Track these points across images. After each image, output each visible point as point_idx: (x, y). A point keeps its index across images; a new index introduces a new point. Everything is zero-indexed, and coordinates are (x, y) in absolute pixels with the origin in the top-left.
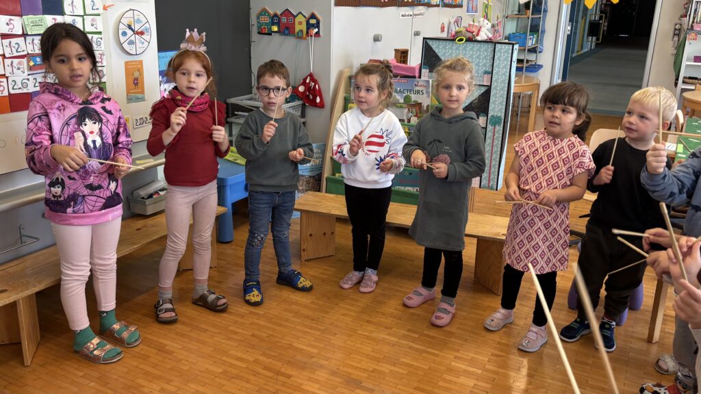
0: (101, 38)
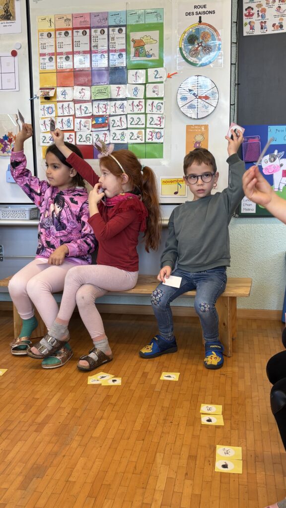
0: (162, 103)
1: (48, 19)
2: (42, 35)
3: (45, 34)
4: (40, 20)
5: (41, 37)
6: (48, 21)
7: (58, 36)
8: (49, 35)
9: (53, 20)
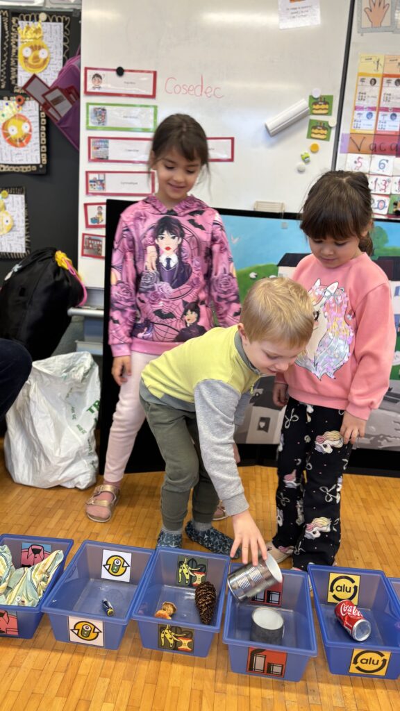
1: (374, 59)
2: (362, 80)
3: (368, 79)
4: (363, 60)
5: (360, 83)
6: (374, 62)
7: (385, 84)
8: (373, 82)
9: (382, 62)
